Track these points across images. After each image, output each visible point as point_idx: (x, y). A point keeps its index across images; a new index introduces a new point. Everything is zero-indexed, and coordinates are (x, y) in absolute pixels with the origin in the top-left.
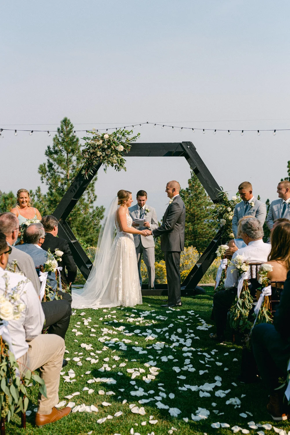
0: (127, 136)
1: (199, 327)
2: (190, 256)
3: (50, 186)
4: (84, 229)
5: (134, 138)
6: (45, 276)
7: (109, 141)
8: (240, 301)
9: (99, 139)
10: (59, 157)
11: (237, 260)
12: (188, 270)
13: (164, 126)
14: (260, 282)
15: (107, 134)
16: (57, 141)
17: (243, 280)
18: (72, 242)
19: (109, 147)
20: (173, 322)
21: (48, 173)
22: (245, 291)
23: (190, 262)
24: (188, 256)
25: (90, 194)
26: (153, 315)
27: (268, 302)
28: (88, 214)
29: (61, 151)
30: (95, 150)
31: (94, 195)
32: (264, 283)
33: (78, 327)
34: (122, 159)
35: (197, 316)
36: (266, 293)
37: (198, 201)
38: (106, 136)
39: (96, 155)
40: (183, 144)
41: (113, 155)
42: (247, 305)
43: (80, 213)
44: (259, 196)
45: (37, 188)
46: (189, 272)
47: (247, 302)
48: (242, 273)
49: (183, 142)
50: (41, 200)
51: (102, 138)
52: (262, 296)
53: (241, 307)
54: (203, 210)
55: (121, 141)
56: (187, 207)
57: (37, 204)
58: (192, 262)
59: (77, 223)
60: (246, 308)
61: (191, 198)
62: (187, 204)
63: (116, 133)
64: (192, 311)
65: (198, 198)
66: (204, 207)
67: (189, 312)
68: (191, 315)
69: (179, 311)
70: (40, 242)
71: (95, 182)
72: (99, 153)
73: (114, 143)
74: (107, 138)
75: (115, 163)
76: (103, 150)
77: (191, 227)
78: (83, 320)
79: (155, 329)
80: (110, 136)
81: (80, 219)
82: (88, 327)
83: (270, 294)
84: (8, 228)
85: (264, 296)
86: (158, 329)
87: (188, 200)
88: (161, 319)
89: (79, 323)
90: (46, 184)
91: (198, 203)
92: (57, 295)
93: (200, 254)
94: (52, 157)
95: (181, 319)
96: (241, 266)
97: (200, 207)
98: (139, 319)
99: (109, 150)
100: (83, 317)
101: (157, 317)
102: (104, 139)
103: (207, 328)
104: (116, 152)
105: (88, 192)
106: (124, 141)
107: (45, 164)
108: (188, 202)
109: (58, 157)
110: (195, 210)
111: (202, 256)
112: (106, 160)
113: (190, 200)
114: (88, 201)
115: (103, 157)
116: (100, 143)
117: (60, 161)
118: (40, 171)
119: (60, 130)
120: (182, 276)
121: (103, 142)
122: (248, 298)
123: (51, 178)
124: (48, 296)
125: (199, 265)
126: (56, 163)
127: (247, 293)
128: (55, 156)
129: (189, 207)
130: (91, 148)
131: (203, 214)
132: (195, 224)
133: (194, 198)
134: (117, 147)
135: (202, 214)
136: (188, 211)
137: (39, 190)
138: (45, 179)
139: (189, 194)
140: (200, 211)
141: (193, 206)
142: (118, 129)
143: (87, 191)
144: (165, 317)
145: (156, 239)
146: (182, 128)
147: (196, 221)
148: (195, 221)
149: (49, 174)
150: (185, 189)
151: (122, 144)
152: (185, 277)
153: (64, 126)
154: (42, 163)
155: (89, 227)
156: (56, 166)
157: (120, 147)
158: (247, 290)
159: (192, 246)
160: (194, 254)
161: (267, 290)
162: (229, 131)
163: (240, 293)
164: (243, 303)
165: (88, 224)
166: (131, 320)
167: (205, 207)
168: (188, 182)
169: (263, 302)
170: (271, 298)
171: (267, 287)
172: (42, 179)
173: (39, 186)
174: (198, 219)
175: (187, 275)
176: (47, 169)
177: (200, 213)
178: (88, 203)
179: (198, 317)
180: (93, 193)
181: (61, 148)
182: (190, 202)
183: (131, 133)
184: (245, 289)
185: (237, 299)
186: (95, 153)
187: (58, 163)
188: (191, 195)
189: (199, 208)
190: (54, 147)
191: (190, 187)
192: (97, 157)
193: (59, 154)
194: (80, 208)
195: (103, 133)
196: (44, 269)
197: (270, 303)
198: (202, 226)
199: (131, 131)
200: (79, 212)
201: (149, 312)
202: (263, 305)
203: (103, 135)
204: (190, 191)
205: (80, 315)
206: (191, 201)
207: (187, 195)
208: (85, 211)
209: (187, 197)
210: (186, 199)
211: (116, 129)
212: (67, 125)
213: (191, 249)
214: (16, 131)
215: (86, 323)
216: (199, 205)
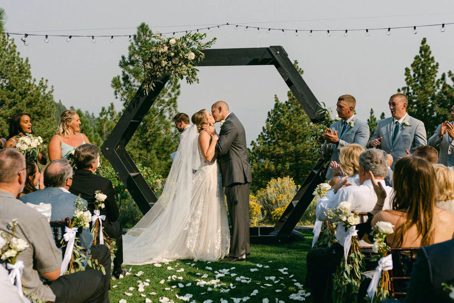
0: (199, 41)
1: (293, 295)
2: (286, 189)
3: (125, 102)
4: (165, 151)
5: (208, 44)
6: (73, 233)
7: (176, 48)
8: (348, 268)
9: (164, 45)
10: (136, 68)
11: (342, 208)
12: (283, 208)
13: (247, 27)
14: (376, 250)
15: (173, 38)
16: (133, 50)
17: (351, 237)
18: (132, 174)
19: (176, 55)
20: (257, 287)
21: (122, 87)
22: (354, 253)
23: (285, 197)
24: (283, 188)
25: (172, 110)
26: (233, 275)
27: (388, 279)
28: (170, 134)
29: (137, 61)
30: (158, 58)
31: (176, 112)
32: (382, 251)
33: (129, 294)
34: (194, 69)
35: (291, 276)
36: (384, 266)
37: (299, 116)
38: (173, 41)
39: (161, 66)
40: (271, 50)
41: (182, 65)
42: (358, 273)
43: (161, 133)
44: (372, 110)
45: (110, 105)
46: (283, 210)
47: (358, 270)
48: (349, 227)
49: (271, 47)
50: (115, 118)
51: (168, 43)
52: (378, 271)
53: (349, 276)
54: (306, 126)
55: (191, 47)
56: (287, 123)
57: (110, 124)
58: (288, 197)
59: (156, 145)
60: (356, 278)
61: (291, 113)
62: (287, 120)
63: (186, 37)
64: (285, 269)
65: (300, 113)
66: (307, 123)
67: (281, 270)
68: (283, 275)
69: (268, 268)
70: (68, 184)
71: (178, 96)
72: (164, 63)
73: (183, 49)
74: (173, 43)
75: (185, 75)
76: (169, 58)
77: (292, 147)
78: (139, 284)
79: (232, 298)
80: (177, 41)
81: (160, 140)
82: (142, 295)
83: (391, 268)
84: (12, 169)
85: (382, 271)
86: (237, 298)
87: (287, 116)
88: (243, 281)
89: (131, 289)
90: (120, 99)
91: (299, 118)
92: (91, 259)
93: (297, 187)
94: (128, 69)
95: (270, 281)
96: (347, 218)
97: (302, 123)
98: (213, 282)
99: (177, 59)
100: (140, 278)
101: (238, 279)
102: (171, 45)
103: (303, 296)
104: (186, 61)
105: (170, 109)
106: (195, 47)
107: (119, 77)
108: (288, 118)
109: (134, 69)
110: (295, 127)
111: (300, 189)
112: (173, 71)
113: (290, 116)
114: (170, 118)
115: (169, 67)
116: (164, 50)
117: (137, 73)
118: (113, 85)
119: (137, 36)
120: (275, 215)
121: (169, 49)
122: (359, 263)
123: (126, 93)
124: (77, 261)
125: (296, 203)
126: (132, 75)
127: (357, 255)
128: (131, 67)
129: (289, 123)
130: (154, 57)
131: (306, 131)
132: (297, 144)
133: (294, 113)
134: (187, 55)
135: (304, 132)
136: (289, 128)
137: (112, 107)
138: (120, 94)
139: (289, 108)
140: (302, 128)
141: (294, 122)
142: (188, 32)
143: (169, 107)
144: (248, 278)
145: (251, 162)
146: (270, 29)
147: (298, 140)
148: (296, 139)
149: (124, 88)
150: (284, 102)
151: (193, 51)
152: (279, 216)
153: (141, 32)
154: (116, 76)
155: (170, 149)
156: (132, 79)
157: (190, 55)
158: (357, 251)
159: (288, 176)
160: (291, 186)
161: (386, 262)
162: (328, 31)
163: (347, 256)
164: (352, 271)
165: (170, 146)
166: (202, 283)
167: (309, 124)
168: (287, 95)
169: (380, 279)
170: (392, 274)
171: (385, 257)
172: (116, 94)
173: (112, 102)
174: (300, 138)
175: (281, 214)
176: (122, 82)
177: (302, 131)
178: (169, 121)
179: (293, 278)
180: (175, 110)
181: (138, 58)
182: (290, 118)
183: (204, 37)
184: (353, 250)
185: (344, 264)
186: (159, 63)
187: (134, 76)
188: (292, 109)
189: (301, 125)
190: (130, 57)
191: (290, 100)
192: (162, 67)
193: (135, 65)
194: (160, 127)
195: (168, 38)
196: (72, 223)
197: (391, 281)
198: (305, 145)
199: (205, 34)
200: (158, 132)
201: (228, 270)
202: (381, 284)
203: (169, 40)
204: (290, 105)
205: (136, 276)
206: (292, 117)
207: (287, 109)
208: (166, 131)
209: (287, 111)
210: (286, 114)
211: (187, 32)
212: (144, 31)
213: (286, 181)
214: (47, 36)
215: (141, 289)
216: (301, 121)
